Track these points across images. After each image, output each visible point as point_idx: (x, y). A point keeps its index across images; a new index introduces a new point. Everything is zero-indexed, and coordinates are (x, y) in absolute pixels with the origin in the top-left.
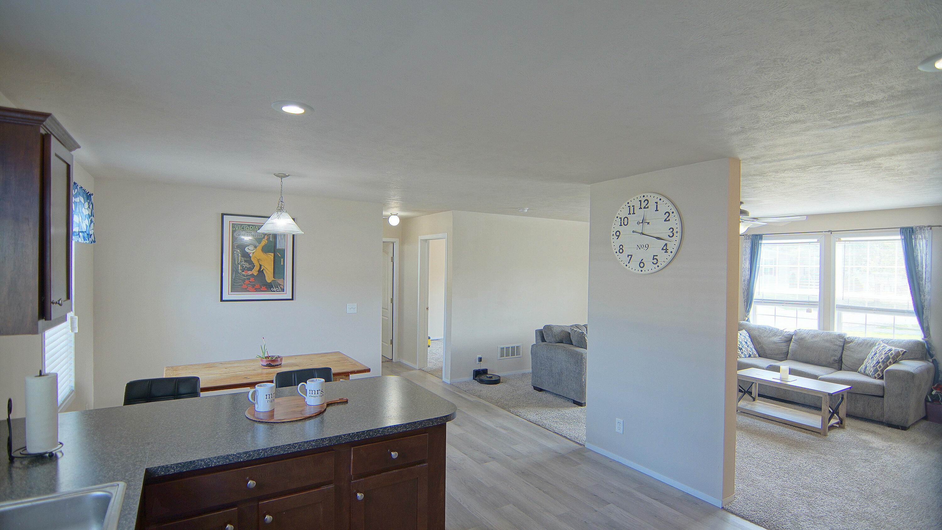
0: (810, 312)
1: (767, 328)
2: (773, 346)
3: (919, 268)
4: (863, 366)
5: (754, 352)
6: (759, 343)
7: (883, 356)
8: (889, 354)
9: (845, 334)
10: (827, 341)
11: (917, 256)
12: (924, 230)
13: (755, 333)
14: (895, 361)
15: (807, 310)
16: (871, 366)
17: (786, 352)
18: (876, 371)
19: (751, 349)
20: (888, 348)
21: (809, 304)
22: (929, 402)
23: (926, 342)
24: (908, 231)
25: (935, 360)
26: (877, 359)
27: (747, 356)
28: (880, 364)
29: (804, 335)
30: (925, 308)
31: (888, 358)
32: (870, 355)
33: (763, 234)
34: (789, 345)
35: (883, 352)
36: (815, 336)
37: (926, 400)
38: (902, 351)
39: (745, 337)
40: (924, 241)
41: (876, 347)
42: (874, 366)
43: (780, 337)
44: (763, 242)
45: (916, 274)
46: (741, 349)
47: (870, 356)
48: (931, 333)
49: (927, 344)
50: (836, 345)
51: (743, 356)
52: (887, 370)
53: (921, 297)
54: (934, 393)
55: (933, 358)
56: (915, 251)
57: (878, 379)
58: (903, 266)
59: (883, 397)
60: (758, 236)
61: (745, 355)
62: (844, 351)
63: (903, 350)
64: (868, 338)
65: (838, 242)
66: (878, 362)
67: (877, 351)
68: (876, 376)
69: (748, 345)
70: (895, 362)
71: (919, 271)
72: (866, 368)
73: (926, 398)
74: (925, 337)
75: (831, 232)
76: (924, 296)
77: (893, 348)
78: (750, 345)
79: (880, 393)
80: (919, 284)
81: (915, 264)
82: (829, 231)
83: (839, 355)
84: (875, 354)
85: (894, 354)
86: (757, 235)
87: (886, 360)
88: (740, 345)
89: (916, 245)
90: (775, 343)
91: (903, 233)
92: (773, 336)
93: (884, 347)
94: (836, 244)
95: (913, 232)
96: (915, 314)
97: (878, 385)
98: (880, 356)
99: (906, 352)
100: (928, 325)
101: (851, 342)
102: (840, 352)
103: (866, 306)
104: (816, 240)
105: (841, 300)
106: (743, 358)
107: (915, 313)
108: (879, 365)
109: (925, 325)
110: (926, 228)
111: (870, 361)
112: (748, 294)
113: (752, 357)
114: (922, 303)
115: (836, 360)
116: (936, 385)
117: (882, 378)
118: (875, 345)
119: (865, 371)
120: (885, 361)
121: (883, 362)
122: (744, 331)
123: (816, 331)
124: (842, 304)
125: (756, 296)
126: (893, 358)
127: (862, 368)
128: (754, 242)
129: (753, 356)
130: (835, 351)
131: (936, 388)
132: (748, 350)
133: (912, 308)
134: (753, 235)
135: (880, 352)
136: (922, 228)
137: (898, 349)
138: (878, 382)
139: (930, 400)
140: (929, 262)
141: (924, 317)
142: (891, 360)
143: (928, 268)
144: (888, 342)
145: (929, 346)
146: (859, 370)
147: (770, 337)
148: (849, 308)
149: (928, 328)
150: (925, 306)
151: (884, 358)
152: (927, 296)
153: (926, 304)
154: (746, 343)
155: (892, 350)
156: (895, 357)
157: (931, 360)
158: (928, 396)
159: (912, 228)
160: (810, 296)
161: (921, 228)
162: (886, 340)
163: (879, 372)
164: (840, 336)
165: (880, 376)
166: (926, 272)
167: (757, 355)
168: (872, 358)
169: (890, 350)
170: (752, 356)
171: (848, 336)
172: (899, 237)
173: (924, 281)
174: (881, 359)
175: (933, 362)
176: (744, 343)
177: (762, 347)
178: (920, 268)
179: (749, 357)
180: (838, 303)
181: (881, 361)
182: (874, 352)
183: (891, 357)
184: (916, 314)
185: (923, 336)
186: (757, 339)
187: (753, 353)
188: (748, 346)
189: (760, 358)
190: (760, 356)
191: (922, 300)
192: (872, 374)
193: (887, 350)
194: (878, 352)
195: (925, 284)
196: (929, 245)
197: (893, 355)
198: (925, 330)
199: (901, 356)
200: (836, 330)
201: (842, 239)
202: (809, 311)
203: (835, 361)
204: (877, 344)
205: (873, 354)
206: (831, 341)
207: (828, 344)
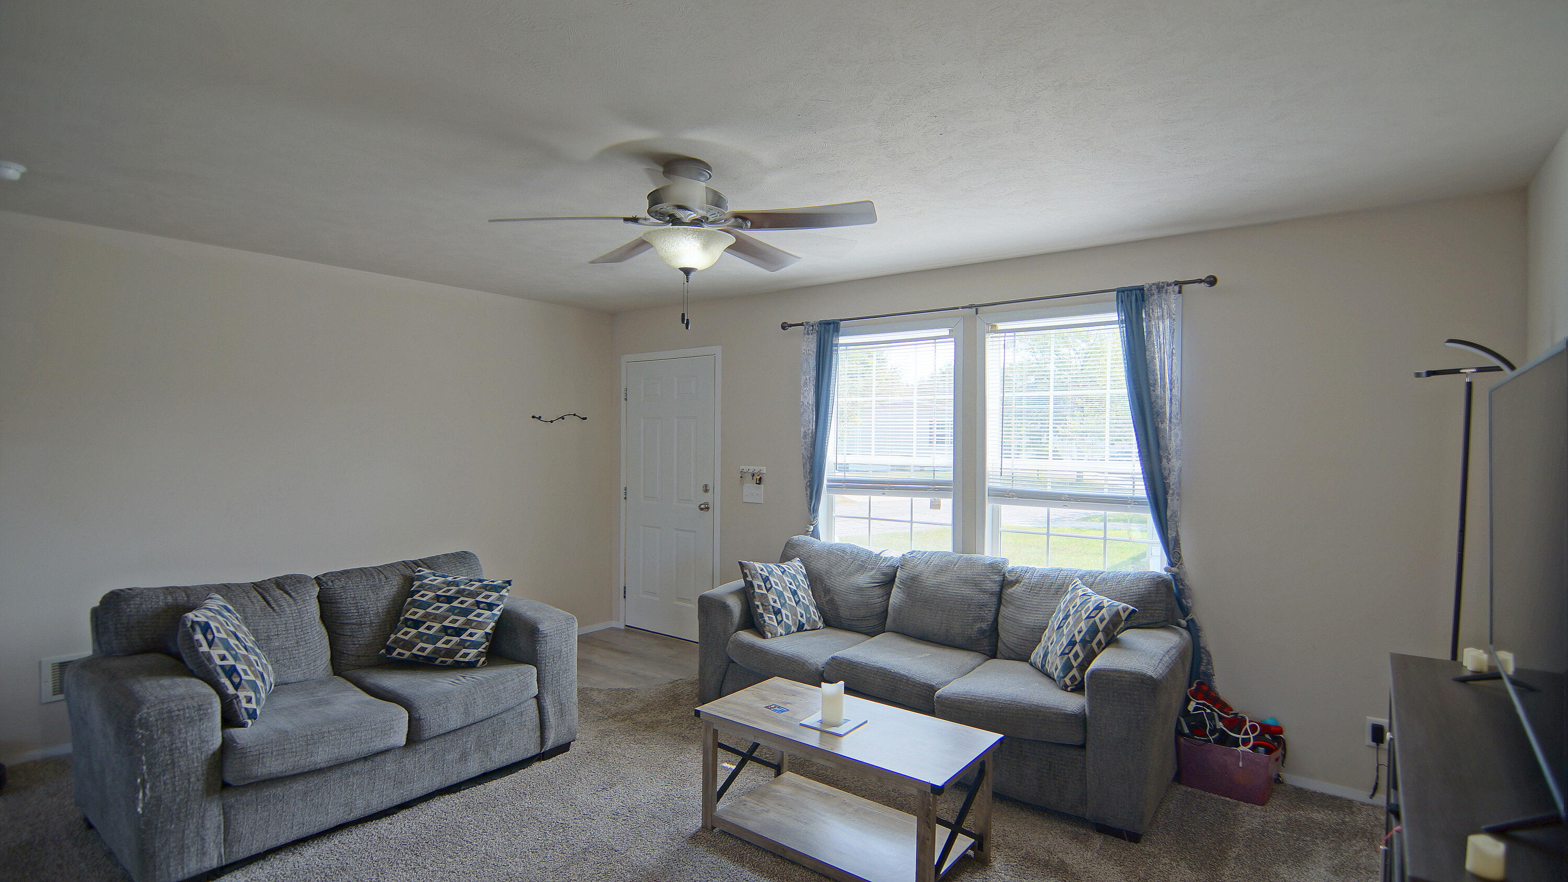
0: (936, 508)
1: (848, 550)
2: (855, 598)
3: (1156, 391)
4: (1039, 651)
5: (813, 616)
6: (827, 591)
7: (1083, 625)
8: (1097, 619)
9: (1005, 562)
10: (965, 581)
11: (1154, 358)
12: (1166, 292)
13: (820, 565)
14: (1109, 638)
15: (931, 502)
16: (1056, 654)
17: (883, 612)
18: (1068, 667)
19: (806, 609)
20: (1095, 598)
21: (934, 490)
22: (1184, 735)
23: (1174, 576)
24: (1134, 298)
25: (1192, 620)
26: (1070, 631)
27: (794, 629)
28: (1077, 648)
29: (921, 567)
30: (1171, 492)
31: (1093, 631)
32: (1056, 618)
33: (841, 320)
34: (889, 594)
35: (1083, 612)
36: (942, 569)
37: (1179, 732)
38: (1125, 610)
39: (794, 577)
40: (1167, 322)
41: (1068, 597)
42: (1063, 654)
43: (871, 573)
44: (842, 340)
45: (1151, 403)
46: (777, 612)
47: (1054, 623)
48: (1183, 553)
49: (1175, 580)
50: (984, 591)
51: (780, 630)
52: (1093, 672)
53: (1161, 463)
54: (1192, 706)
55: (1189, 617)
56: (1149, 346)
57: (1072, 691)
58: (1123, 391)
59: (1083, 747)
60: (830, 324)
61: (788, 627)
62: (1002, 607)
63: (1128, 608)
64: (1052, 570)
65: (991, 335)
66: (1072, 643)
67: (1071, 608)
68: (1068, 682)
69: (797, 600)
70: (1111, 641)
71: (1157, 397)
72: (1046, 655)
73: (1176, 727)
74: (1172, 564)
75: (976, 307)
76: (1169, 460)
77: (1106, 602)
78: (804, 598)
79: (1077, 739)
80: (1157, 430)
81: (1147, 380)
82: (970, 307)
83: (990, 617)
84: (1066, 617)
85: (1107, 618)
86: (828, 323)
87: (1090, 636)
88: (778, 601)
89: (1150, 333)
90: (860, 589)
91: (1122, 302)
92: (857, 571)
93: (1086, 598)
94: (987, 340)
95: (1143, 301)
96: (1149, 507)
97: (1072, 715)
98: (1076, 624)
99: (1133, 611)
100: (1177, 533)
101: (1017, 581)
102: (993, 610)
103: (1049, 489)
104: (945, 332)
105: (999, 477)
106: (781, 635)
107: (1148, 503)
108: (1074, 651)
109: (1171, 534)
110: (1171, 288)
111: (1054, 637)
112: (812, 470)
113: (806, 630)
114: (1164, 478)
115: (985, 631)
116: (1195, 685)
117: (1078, 688)
118: (1066, 592)
119: (1044, 663)
120: (1088, 638)
121: (1084, 642)
122: (796, 562)
123: (946, 554)
124: (999, 485)
125: (830, 472)
126: (1106, 630)
127: (1037, 654)
128: (822, 337)
129: (808, 628)
130: (982, 606)
131: (1196, 695)
132: (796, 612)
133: (1140, 490)
134: (821, 323)
135: (1076, 611)
136: (1163, 287)
137: (1117, 603)
138: (1074, 703)
139: (1186, 731)
140: (1177, 374)
141: (1169, 513)
142: (1100, 636)
143: (1176, 389)
144: (1093, 581)
145: (1181, 587)
146: (1032, 658)
147: (851, 574)
148: (1013, 496)
149: (1177, 542)
150: (1172, 487)
151: (1085, 630)
152: (1174, 460)
153: (1173, 479)
154: (794, 593)
155: (1103, 607)
156: (1110, 626)
157: (1183, 622)
158: (1182, 719)
159: (1141, 289)
160: (936, 469)
161: (1161, 288)
162: (1089, 573)
163: (1075, 672)
164: (995, 568)
165: (1076, 683)
166: (1171, 399)
167: (820, 624)
168: (1059, 628)
169: (1099, 608)
170: (806, 627)
171: (1010, 566)
172: (1114, 317)
173: (1168, 422)
174: (1080, 632)
175: (1187, 628)
176: (787, 594)
177: (832, 601)
178: (1159, 391)
179: (798, 631)
180: (991, 484)
181: (1078, 638)
182: (1064, 610)
183: (1101, 627)
184: (1151, 506)
185: (1166, 564)
186: (822, 581)
187: (808, 619)
188: (797, 603)
189: (828, 630)
190: (828, 624)
191: (1163, 472)
192: (1058, 677)
193: (1091, 605)
194: (1072, 612)
195: (1170, 427)
196: (1177, 334)
197: (1105, 623)
198: (1171, 546)
199: (1123, 623)
200: (989, 553)
201: (1001, 326)
202: (935, 506)
203: (982, 632)
204: (1070, 589)
205: (1061, 616)
206: (975, 584)
207: (967, 591)
